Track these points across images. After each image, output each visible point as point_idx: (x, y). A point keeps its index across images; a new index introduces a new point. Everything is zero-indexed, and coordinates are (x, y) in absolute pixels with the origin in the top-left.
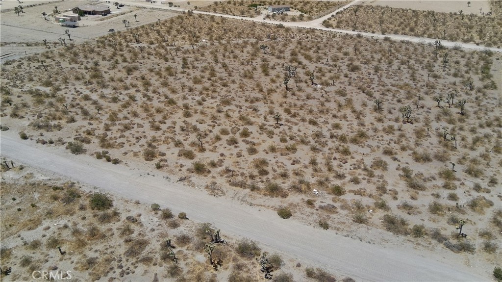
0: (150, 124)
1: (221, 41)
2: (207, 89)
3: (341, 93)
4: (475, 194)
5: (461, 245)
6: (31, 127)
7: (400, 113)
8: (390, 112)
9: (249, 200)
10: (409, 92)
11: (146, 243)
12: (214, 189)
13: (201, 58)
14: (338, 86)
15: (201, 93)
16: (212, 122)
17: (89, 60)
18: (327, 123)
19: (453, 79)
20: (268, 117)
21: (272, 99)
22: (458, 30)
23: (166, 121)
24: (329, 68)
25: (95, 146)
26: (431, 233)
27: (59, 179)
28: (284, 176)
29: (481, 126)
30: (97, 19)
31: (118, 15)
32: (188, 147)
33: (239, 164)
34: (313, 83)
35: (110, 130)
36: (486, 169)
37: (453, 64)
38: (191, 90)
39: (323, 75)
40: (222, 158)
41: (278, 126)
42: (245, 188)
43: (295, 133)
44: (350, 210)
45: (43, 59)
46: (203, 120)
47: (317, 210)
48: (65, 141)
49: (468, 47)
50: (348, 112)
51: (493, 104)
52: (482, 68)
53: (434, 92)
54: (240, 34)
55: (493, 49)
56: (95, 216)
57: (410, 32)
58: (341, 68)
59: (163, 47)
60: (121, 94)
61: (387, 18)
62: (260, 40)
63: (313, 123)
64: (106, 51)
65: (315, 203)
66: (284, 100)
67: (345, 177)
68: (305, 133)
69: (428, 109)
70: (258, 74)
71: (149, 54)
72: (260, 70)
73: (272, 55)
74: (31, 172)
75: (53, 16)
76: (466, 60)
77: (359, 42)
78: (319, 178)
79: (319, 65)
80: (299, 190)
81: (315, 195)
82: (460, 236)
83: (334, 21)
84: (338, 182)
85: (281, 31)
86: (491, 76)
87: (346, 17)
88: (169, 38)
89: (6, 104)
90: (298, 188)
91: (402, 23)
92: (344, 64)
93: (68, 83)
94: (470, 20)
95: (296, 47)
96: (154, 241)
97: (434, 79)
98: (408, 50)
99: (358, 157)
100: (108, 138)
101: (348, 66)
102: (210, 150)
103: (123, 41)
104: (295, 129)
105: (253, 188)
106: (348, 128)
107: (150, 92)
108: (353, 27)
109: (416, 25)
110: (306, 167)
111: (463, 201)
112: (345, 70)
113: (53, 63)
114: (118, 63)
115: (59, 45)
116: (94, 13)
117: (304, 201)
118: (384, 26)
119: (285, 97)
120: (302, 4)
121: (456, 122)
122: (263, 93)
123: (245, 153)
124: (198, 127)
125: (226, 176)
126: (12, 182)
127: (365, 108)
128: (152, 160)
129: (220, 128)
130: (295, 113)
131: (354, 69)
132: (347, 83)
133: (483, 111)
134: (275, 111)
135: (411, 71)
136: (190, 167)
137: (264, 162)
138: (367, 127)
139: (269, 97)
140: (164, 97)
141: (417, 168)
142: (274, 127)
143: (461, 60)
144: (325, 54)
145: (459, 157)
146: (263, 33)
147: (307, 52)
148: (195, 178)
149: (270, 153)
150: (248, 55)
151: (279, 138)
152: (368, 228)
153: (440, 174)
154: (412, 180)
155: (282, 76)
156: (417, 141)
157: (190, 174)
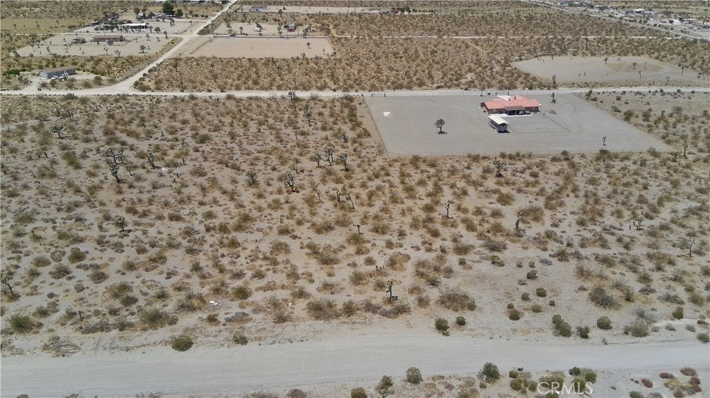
3: (199, 172)
4: (390, 252)
5: (396, 308)
7: (280, 182)
8: (269, 185)
9: (122, 344)
10: (281, 157)
12: (60, 346)
14: (190, 166)
16: (13, 252)
18: (195, 214)
19: (323, 134)
20: (104, 225)
21: (100, 199)
22: (308, 77)
26: (362, 306)
28: (162, 296)
29: (370, 179)
33: (86, 300)
34: (154, 167)
36: (390, 223)
39: (165, 154)
40: (52, 300)
41: (125, 234)
42: (108, 330)
43: (155, 238)
44: (265, 311)
47: (224, 325)
49: (326, 95)
50: (217, 194)
51: (373, 153)
52: (348, 116)
53: (308, 152)
55: (352, 93)
58: (185, 141)
61: (220, 71)
62: (45, 120)
63: (175, 218)
65: (218, 318)
66: (120, 197)
67: (245, 274)
68: (169, 235)
69: (309, 171)
70: (62, 167)
72: (63, 163)
73: (74, 139)
76: (328, 110)
77: (196, 105)
78: (213, 285)
80: (191, 309)
81: (215, 308)
82: (391, 300)
83: (150, 81)
84: (238, 283)
85: (74, 104)
86: (361, 123)
87: (164, 75)
90: (188, 306)
91: (240, 76)
92: (187, 135)
94: (316, 64)
95: (109, 123)
97: (303, 137)
98: (261, 107)
99: (252, 246)
101: (194, 137)
102: (28, 295)
104: (152, 232)
105: (122, 327)
106: (225, 214)
108: (179, 87)
109: (259, 77)
110: (188, 276)
111: (381, 262)
112: (192, 143)
117: (203, 320)
118: (220, 82)
119: (120, 192)
120: (92, 63)
122: (81, 194)
123: (87, 283)
125: (70, 322)
127: (236, 185)
129: (31, 258)
130: (144, 211)
131: (204, 139)
132: (201, 159)
133: (367, 163)
134: (113, 215)
135: (274, 132)
136: (3, 328)
137: (124, 287)
138: (247, 208)
139: (94, 197)
141: (322, 241)
142: (120, 237)
143: (324, 110)
144: (156, 127)
145: (360, 217)
146: (46, 110)
147: (128, 128)
148: (18, 340)
149: (128, 273)
150: (34, 144)
151: (134, 249)
152: (295, 326)
153: (348, 241)
154: (322, 255)
155: (104, 165)
156: (311, 210)
157: (8, 338)
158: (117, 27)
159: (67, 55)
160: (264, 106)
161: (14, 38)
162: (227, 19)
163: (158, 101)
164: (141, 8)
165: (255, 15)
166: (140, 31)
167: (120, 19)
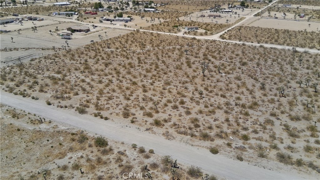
0: (123, 96)
1: (159, 47)
2: (155, 76)
3: (238, 78)
6: (53, 98)
7: (277, 91)
8: (271, 90)
9: (191, 142)
10: (280, 79)
11: (131, 167)
12: (168, 136)
13: (148, 57)
14: (235, 75)
15: (152, 78)
16: (161, 95)
17: (82, 59)
18: (232, 96)
19: (307, 71)
20: (195, 93)
21: (195, 82)
22: (305, 41)
23: (133, 95)
24: (228, 63)
25: (92, 109)
26: (307, 163)
27: (74, 129)
28: (210, 128)
30: (82, 34)
31: (94, 32)
32: (148, 111)
33: (181, 121)
34: (219, 72)
35: (100, 100)
37: (305, 62)
38: (145, 76)
39: (225, 68)
40: (170, 117)
41: (202, 98)
42: (187, 135)
43: (213, 103)
44: (254, 149)
45: (53, 58)
46: (155, 94)
48: (74, 106)
49: (313, 51)
50: (244, 90)
53: (296, 79)
54: (170, 43)
56: (99, 151)
57: (275, 42)
58: (236, 63)
59: (125, 51)
60: (103, 78)
61: (259, 34)
62: (183, 47)
63: (223, 96)
64: (90, 54)
65: (232, 145)
66: (203, 82)
67: (249, 129)
68: (219, 103)
70: (185, 66)
71: (117, 55)
72: (185, 65)
73: (192, 56)
74: (57, 124)
75: (55, 32)
76: (313, 59)
77: (244, 48)
78: (233, 130)
79: (222, 61)
80: (221, 137)
81: (231, 140)
83: (227, 35)
84: (244, 133)
85: (195, 42)
87: (233, 33)
88: (128, 46)
89: (35, 84)
90: (220, 136)
91: (269, 37)
92: (237, 61)
93: (71, 72)
94: (311, 35)
95: (206, 51)
96: (136, 166)
97: (295, 71)
98: (276, 53)
99: (255, 118)
100: (99, 105)
101: (240, 62)
102: (162, 112)
103: (100, 47)
104: (212, 100)
105: (192, 135)
106: (246, 100)
107: (121, 77)
108: (239, 39)
109: (278, 38)
110: (223, 123)
112: (238, 65)
113: (60, 60)
114: (99, 61)
115: (62, 50)
116: (80, 31)
117: (225, 144)
118: (258, 39)
119: (203, 80)
120: (205, 25)
121: (313, 96)
122: (189, 78)
123: (183, 114)
124: (153, 99)
125: (174, 127)
126: (45, 130)
127: (254, 87)
128: (128, 118)
129: (166, 99)
130: (211, 90)
131: (244, 64)
132: (241, 73)
134: (199, 89)
135: (280, 66)
136: (151, 122)
137: (196, 120)
138: (257, 99)
139: (193, 81)
140: (129, 80)
141: (293, 124)
142: (199, 99)
143: (310, 59)
144: (224, 55)
145: (318, 118)
146: (184, 43)
147: (213, 54)
148: (155, 129)
149: (199, 114)
150: (177, 55)
151: (204, 105)
152: (268, 161)
153: (308, 128)
154: (291, 132)
155: (200, 68)
156: (290, 108)
157: (152, 127)
158: (219, 11)
159: (196, 21)
160: (278, 52)
161: (179, 13)
162: (269, 10)
163: (228, 45)
164: (231, 3)
165: (284, 9)
166: (228, 13)
167: (221, 7)
